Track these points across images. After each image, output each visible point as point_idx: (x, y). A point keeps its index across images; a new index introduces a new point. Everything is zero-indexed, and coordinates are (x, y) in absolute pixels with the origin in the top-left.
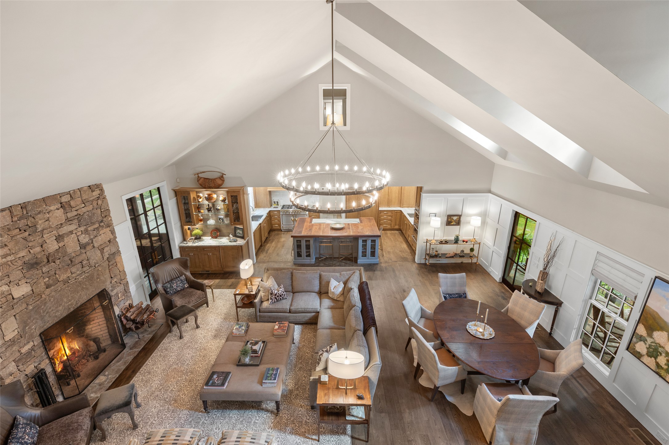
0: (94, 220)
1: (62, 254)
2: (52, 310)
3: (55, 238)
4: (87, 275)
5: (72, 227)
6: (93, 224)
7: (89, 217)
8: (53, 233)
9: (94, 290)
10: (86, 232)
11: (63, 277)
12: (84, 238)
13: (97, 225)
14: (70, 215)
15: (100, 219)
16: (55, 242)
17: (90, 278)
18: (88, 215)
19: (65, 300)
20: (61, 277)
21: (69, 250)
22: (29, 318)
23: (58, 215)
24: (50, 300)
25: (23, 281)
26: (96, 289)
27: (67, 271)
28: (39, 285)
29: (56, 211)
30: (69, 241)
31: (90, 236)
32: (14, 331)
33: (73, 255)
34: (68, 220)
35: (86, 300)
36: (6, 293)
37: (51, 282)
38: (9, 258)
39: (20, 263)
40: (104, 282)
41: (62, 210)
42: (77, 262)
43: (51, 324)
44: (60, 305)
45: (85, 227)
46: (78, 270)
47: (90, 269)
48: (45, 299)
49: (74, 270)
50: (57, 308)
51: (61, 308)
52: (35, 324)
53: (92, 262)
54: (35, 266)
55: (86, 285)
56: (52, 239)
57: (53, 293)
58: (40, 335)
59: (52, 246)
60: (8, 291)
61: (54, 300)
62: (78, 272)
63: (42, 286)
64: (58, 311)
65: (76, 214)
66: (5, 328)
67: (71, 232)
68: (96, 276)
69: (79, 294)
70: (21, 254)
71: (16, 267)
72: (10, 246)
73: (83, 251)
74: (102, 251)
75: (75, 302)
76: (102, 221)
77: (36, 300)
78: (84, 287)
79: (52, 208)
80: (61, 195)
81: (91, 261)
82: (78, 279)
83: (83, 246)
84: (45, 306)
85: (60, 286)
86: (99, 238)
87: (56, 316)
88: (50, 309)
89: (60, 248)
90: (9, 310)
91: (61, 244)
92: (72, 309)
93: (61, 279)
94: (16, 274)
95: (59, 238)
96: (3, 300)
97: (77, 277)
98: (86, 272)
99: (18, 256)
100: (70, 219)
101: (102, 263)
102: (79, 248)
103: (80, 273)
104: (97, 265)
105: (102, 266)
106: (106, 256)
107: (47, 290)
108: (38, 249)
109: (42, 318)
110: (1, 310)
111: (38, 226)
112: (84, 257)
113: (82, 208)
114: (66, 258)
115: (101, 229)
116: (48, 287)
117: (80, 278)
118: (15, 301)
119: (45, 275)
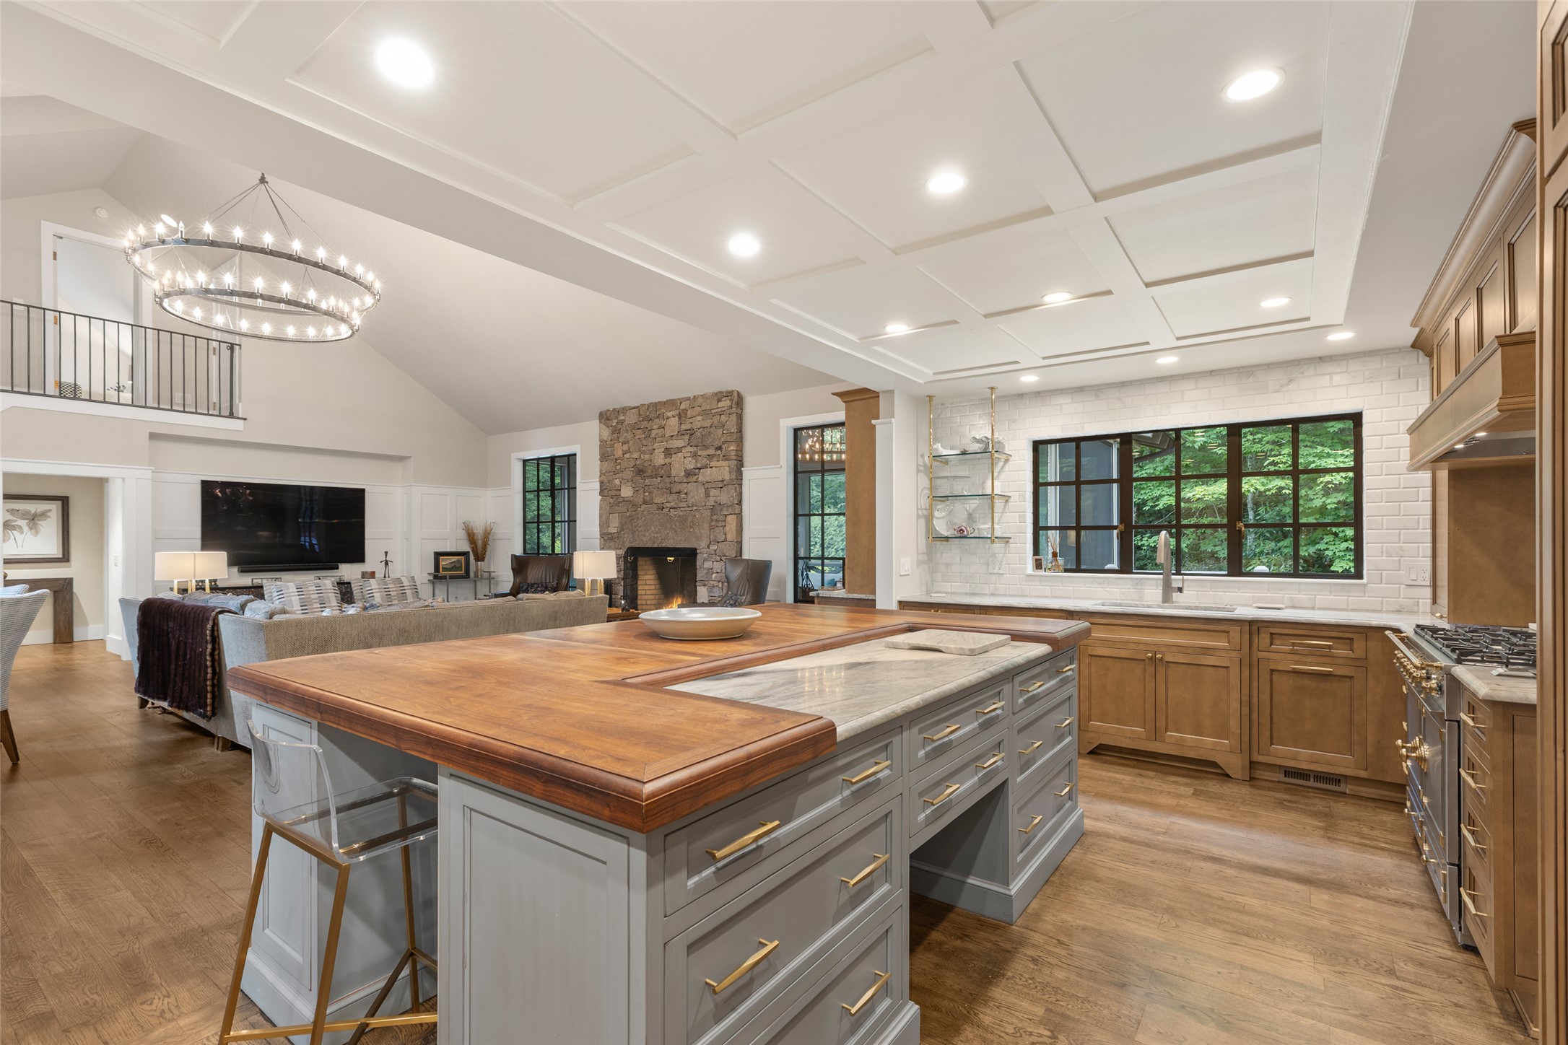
0: (707, 442)
1: (665, 472)
2: (641, 531)
3: (663, 450)
4: (681, 513)
5: (680, 443)
6: (706, 448)
7: (703, 436)
8: (663, 443)
9: (683, 539)
10: (695, 456)
11: (658, 500)
12: (690, 463)
13: (711, 451)
14: (683, 427)
15: (717, 443)
16: (662, 455)
17: (683, 521)
18: (702, 432)
19: (653, 528)
21: (674, 473)
22: (626, 524)
23: (672, 424)
24: (642, 518)
25: (630, 484)
26: (685, 540)
27: (664, 495)
28: (639, 496)
29: (672, 418)
30: (675, 460)
31: (696, 462)
32: (614, 527)
33: (675, 479)
34: (681, 434)
35: (671, 545)
36: (617, 488)
37: (648, 499)
38: (628, 456)
39: (632, 464)
40: (698, 539)
41: (677, 418)
42: (674, 490)
43: (638, 546)
44: (648, 531)
45: (695, 449)
46: (673, 501)
47: (687, 509)
48: (639, 514)
49: (670, 498)
50: (645, 531)
51: (647, 534)
53: (691, 500)
54: (641, 473)
55: (676, 526)
56: (660, 450)
57: (646, 513)
58: (632, 548)
59: (659, 459)
60: (619, 486)
61: (644, 521)
62: (673, 504)
63: (639, 500)
64: (644, 536)
65: (689, 428)
66: (610, 520)
67: (679, 450)
68: (690, 522)
69: (666, 532)
70: (635, 456)
71: (629, 466)
72: (631, 442)
73: (685, 480)
74: (707, 495)
76: (720, 448)
77: (634, 509)
78: (674, 527)
79: (669, 414)
80: (681, 401)
81: (689, 498)
82: (670, 512)
83: (688, 474)
84: (637, 521)
85: (653, 508)
86: (709, 471)
88: (640, 527)
89: (665, 464)
90: (616, 505)
91: (668, 461)
92: (656, 546)
93: (656, 501)
94: (629, 474)
95: (668, 452)
96: (613, 493)
97: (671, 510)
98: (682, 509)
99: (633, 456)
100: (682, 433)
101: (701, 508)
102: (683, 474)
103: (675, 506)
104: (694, 508)
105: (701, 514)
106: (711, 502)
107: (644, 506)
108: (647, 457)
109: (633, 534)
110: (612, 501)
111: (653, 431)
112: (684, 488)
113: (698, 422)
114: (667, 480)
115: (715, 459)
116: (645, 502)
117: (673, 512)
118: (621, 499)
119: (646, 488)
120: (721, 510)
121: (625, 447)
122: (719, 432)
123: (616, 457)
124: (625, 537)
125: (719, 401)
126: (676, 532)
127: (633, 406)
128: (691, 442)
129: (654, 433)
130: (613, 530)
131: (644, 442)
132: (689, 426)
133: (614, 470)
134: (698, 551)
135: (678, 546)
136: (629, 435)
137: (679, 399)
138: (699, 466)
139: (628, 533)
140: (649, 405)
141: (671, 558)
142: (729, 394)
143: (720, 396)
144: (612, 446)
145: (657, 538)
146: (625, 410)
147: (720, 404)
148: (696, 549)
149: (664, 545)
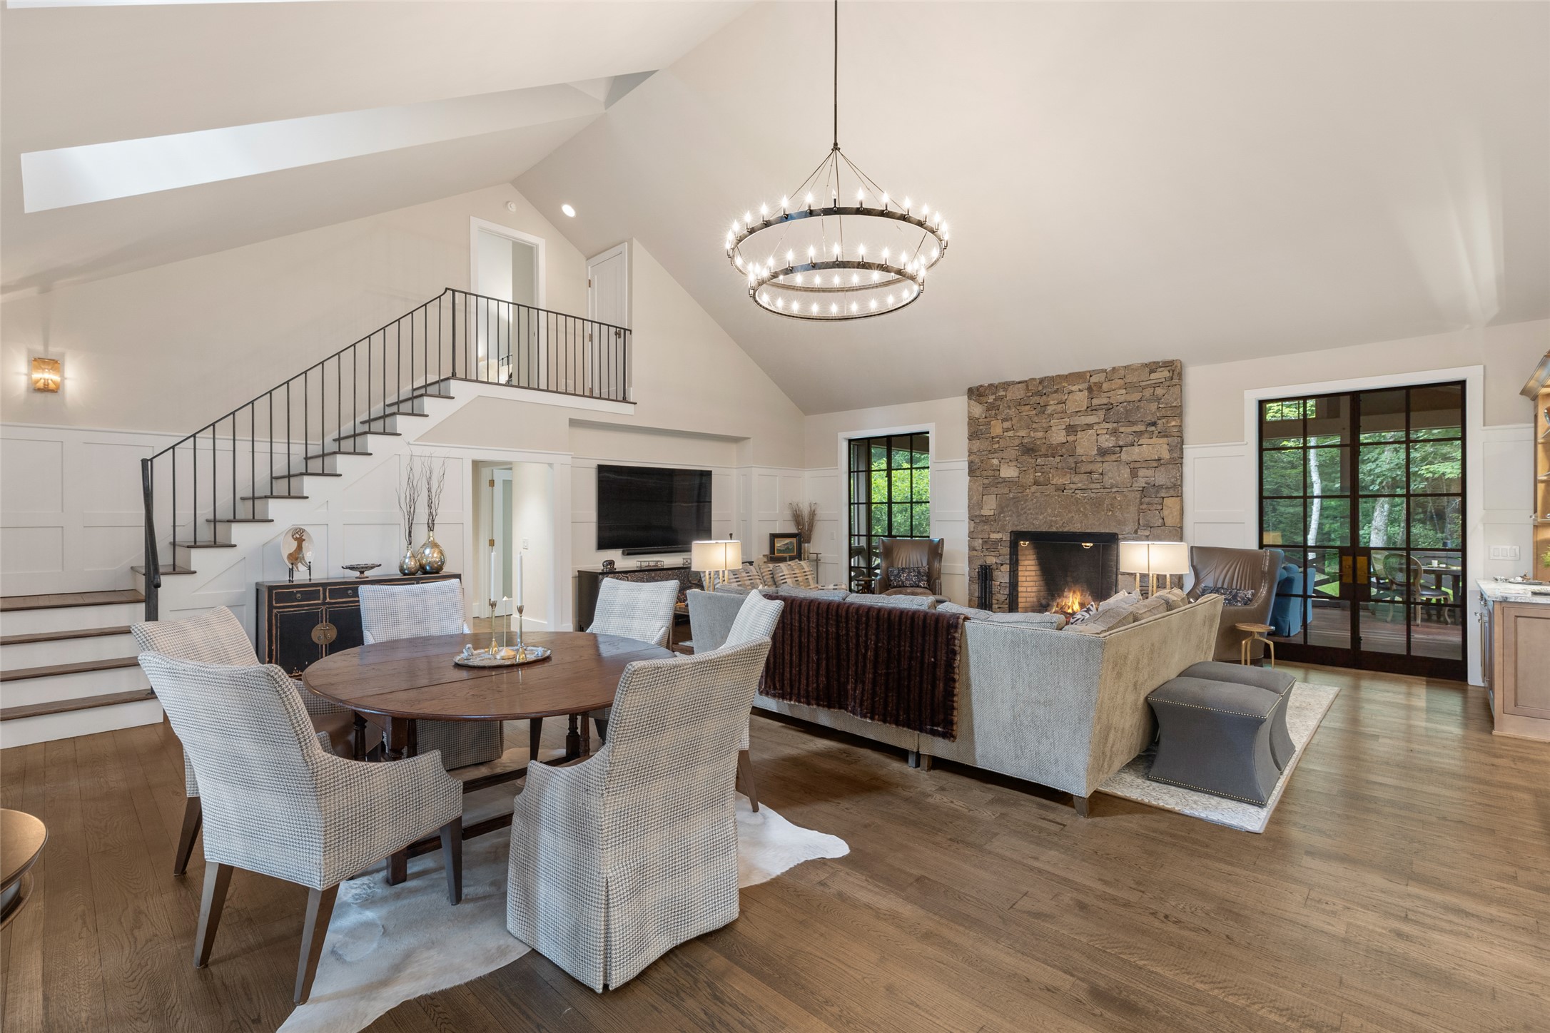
0: (1135, 418)
1: (1067, 450)
2: (1031, 514)
3: (1064, 427)
4: (1093, 495)
5: (1091, 419)
6: (1133, 423)
7: (1127, 411)
8: (1063, 420)
10: (1114, 432)
11: (1058, 480)
12: (1106, 441)
13: (1140, 427)
14: (1095, 402)
15: (1149, 419)
16: (1064, 433)
17: (1097, 504)
18: (1125, 407)
19: (1049, 511)
20: (1055, 480)
21: (1080, 451)
22: (1007, 506)
23: (1078, 399)
24: (1032, 500)
25: (1014, 463)
26: (1100, 524)
27: (1065, 475)
28: (1027, 476)
29: (1078, 393)
30: (1083, 438)
31: (1117, 440)
32: (991, 510)
33: (1083, 458)
34: (1091, 409)
35: (1078, 529)
36: (995, 468)
37: (1042, 479)
38: (1010, 433)
39: (1017, 442)
40: (1120, 522)
41: (1086, 393)
42: (1083, 470)
43: (1026, 530)
44: (1042, 513)
45: (1115, 425)
46: (1081, 482)
47: (1102, 490)
48: (1027, 495)
49: (1076, 479)
50: (1037, 514)
51: (1041, 517)
52: (1010, 516)
53: (1108, 481)
54: (1031, 452)
55: (1085, 508)
56: (1060, 427)
57: (1038, 494)
58: (1011, 532)
59: (1058, 436)
60: (997, 466)
61: (1036, 503)
62: (1080, 485)
63: (1030, 478)
64: (1036, 519)
65: (1106, 402)
66: (985, 502)
67: (1090, 426)
68: (1107, 505)
69: (1070, 515)
70: (1022, 433)
71: (1012, 445)
72: (1015, 421)
73: (1099, 459)
74: (1134, 474)
75: (1062, 522)
76: (1154, 424)
77: (1020, 491)
78: (1082, 509)
79: (1073, 388)
80: (1092, 373)
81: (1106, 478)
82: (1076, 494)
83: (1103, 452)
84: (1025, 503)
85: (1050, 490)
86: (1136, 449)
87: (1033, 524)
88: (1029, 509)
89: (1068, 442)
90: (992, 486)
91: (1071, 438)
92: (1054, 529)
93: (1053, 482)
94: (1012, 453)
95: (1071, 429)
96: (991, 473)
97: (1077, 492)
98: (1093, 491)
99: (1018, 434)
100: (1095, 408)
101: (1125, 490)
102: (1096, 452)
103: (1084, 487)
104: (1114, 490)
105: (1126, 496)
106: (1141, 482)
107: (1034, 488)
108: (1040, 434)
109: (1018, 516)
110: (986, 481)
111: (1048, 407)
112: (1098, 467)
113: (1120, 396)
114: (1071, 460)
115: (1146, 435)
116: (1036, 483)
117: (1079, 494)
118: (1000, 480)
119: (1038, 468)
120: (1157, 492)
121: (1007, 424)
122: (1154, 406)
123: (992, 435)
124: (1006, 520)
125: (1152, 371)
126: (1086, 516)
127: (1018, 380)
128: (1109, 418)
129: (1050, 410)
130: (986, 512)
131: (1036, 419)
132: (1105, 401)
133: (989, 449)
134: (1120, 537)
135: (1088, 531)
136: (1012, 412)
137: (1089, 372)
138: (1121, 443)
139: (1011, 516)
140: (1042, 381)
141: (1088, 544)
142: (1169, 365)
143: (1152, 367)
144: (989, 424)
145: (1056, 522)
146: (1006, 385)
147: (1153, 376)
148: (1117, 534)
149: (1066, 530)
